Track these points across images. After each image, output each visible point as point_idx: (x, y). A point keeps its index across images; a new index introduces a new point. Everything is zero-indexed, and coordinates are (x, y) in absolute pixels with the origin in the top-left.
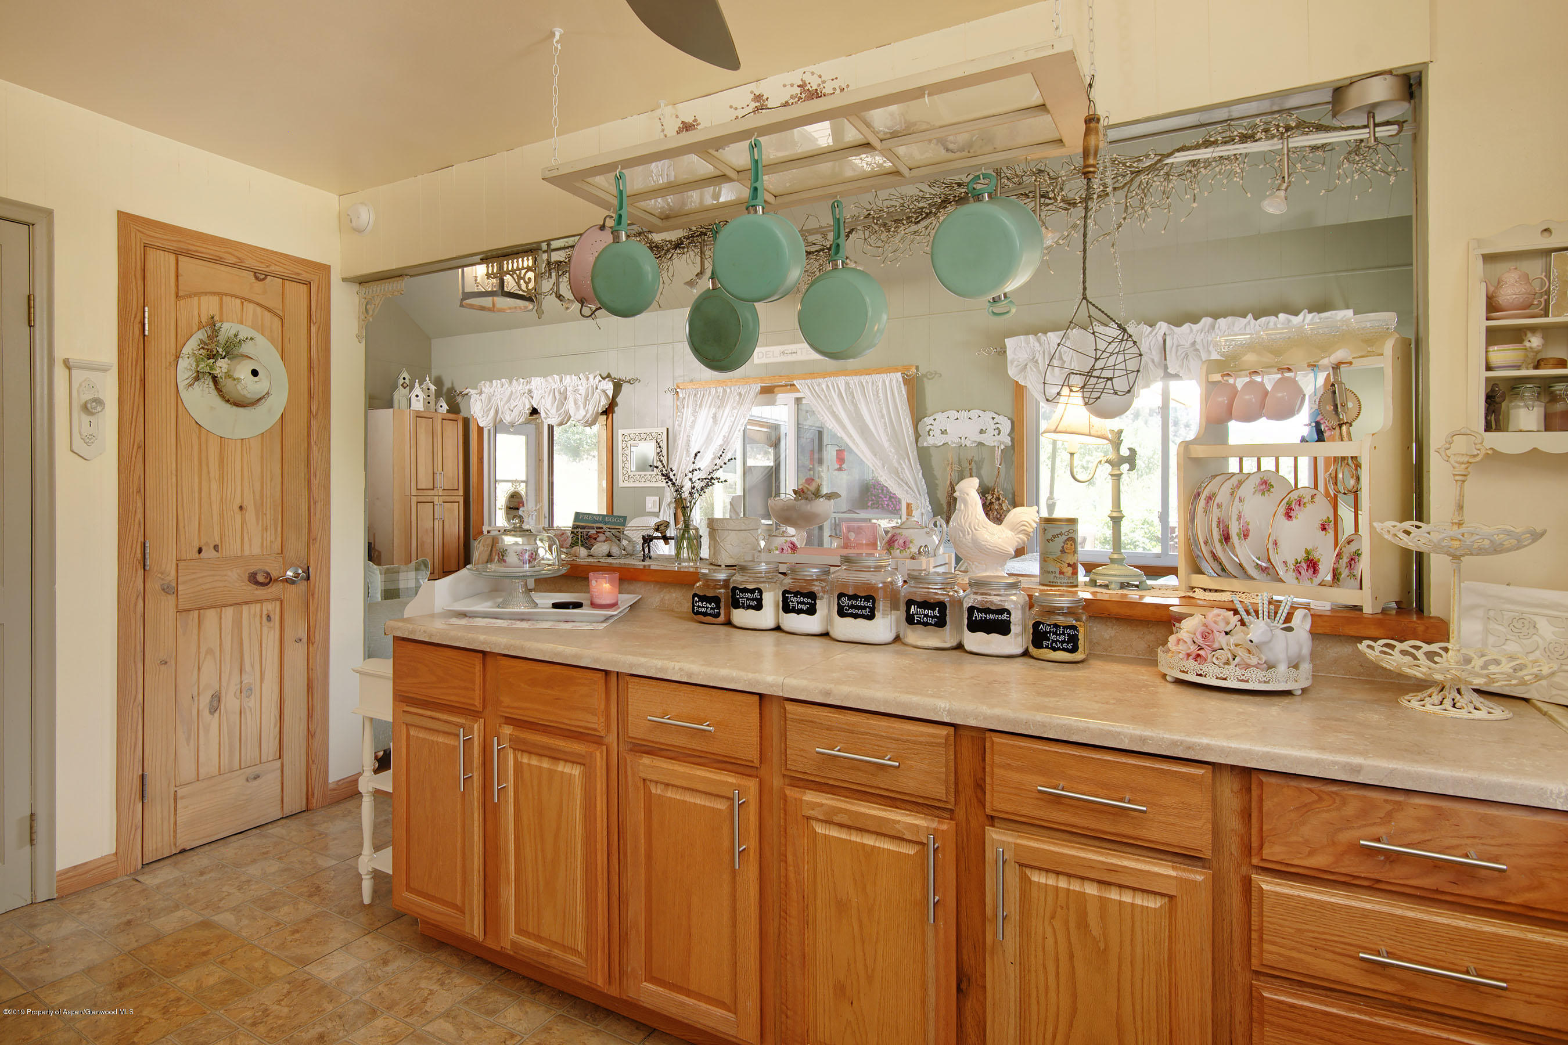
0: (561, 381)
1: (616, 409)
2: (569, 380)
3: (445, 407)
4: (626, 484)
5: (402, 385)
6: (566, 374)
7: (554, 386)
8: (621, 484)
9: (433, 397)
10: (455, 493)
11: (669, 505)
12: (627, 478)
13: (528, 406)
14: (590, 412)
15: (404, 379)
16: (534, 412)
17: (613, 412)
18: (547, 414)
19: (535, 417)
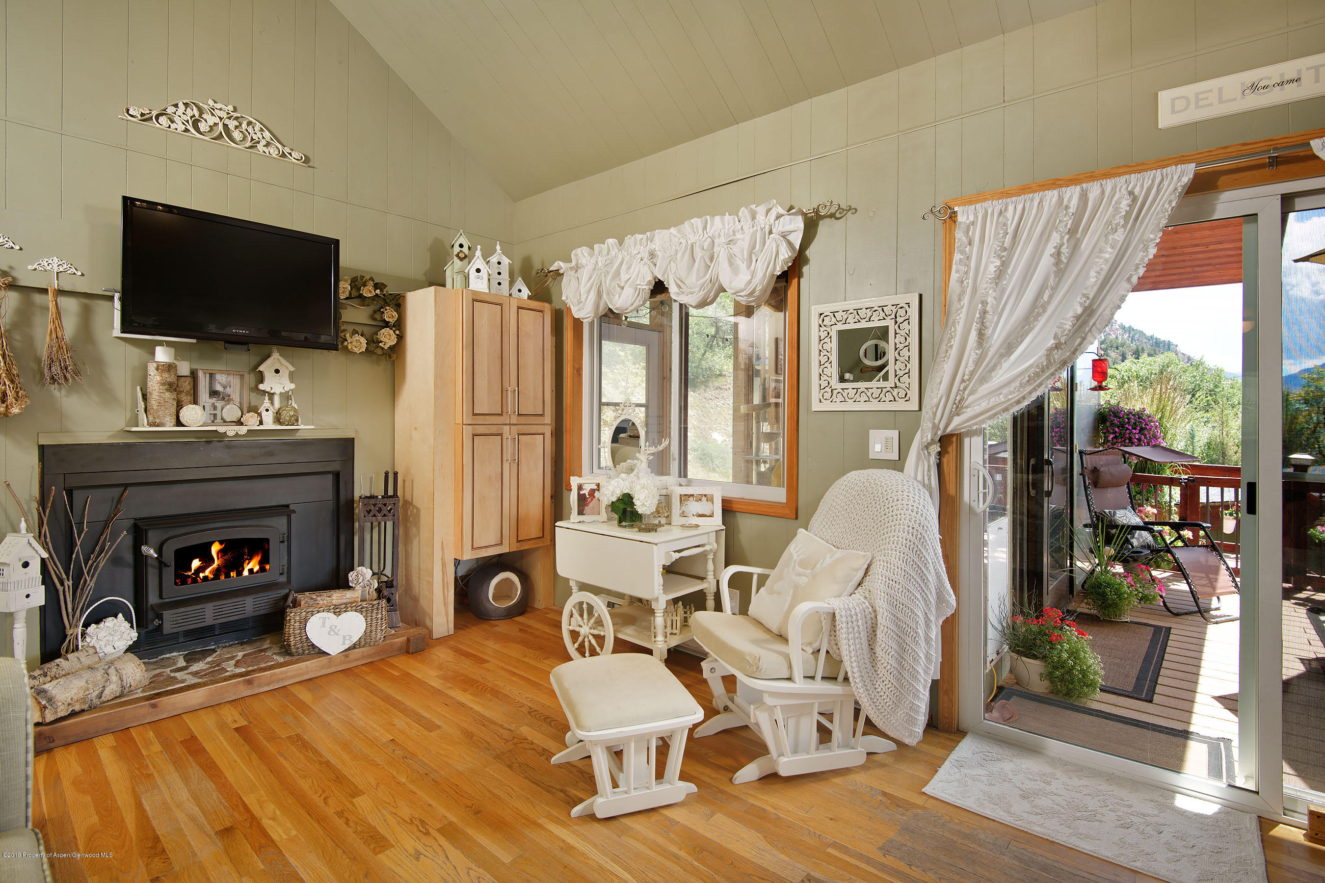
0: (705, 228)
1: (805, 269)
2: (720, 225)
3: (526, 292)
4: (827, 406)
5: (457, 256)
6: (713, 215)
7: (692, 239)
8: (816, 406)
9: (505, 275)
10: (539, 420)
11: (927, 447)
12: (827, 395)
13: (649, 278)
14: (760, 275)
15: (461, 246)
16: (659, 288)
17: (800, 276)
18: (679, 287)
19: (659, 298)
